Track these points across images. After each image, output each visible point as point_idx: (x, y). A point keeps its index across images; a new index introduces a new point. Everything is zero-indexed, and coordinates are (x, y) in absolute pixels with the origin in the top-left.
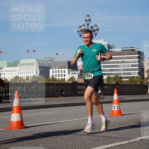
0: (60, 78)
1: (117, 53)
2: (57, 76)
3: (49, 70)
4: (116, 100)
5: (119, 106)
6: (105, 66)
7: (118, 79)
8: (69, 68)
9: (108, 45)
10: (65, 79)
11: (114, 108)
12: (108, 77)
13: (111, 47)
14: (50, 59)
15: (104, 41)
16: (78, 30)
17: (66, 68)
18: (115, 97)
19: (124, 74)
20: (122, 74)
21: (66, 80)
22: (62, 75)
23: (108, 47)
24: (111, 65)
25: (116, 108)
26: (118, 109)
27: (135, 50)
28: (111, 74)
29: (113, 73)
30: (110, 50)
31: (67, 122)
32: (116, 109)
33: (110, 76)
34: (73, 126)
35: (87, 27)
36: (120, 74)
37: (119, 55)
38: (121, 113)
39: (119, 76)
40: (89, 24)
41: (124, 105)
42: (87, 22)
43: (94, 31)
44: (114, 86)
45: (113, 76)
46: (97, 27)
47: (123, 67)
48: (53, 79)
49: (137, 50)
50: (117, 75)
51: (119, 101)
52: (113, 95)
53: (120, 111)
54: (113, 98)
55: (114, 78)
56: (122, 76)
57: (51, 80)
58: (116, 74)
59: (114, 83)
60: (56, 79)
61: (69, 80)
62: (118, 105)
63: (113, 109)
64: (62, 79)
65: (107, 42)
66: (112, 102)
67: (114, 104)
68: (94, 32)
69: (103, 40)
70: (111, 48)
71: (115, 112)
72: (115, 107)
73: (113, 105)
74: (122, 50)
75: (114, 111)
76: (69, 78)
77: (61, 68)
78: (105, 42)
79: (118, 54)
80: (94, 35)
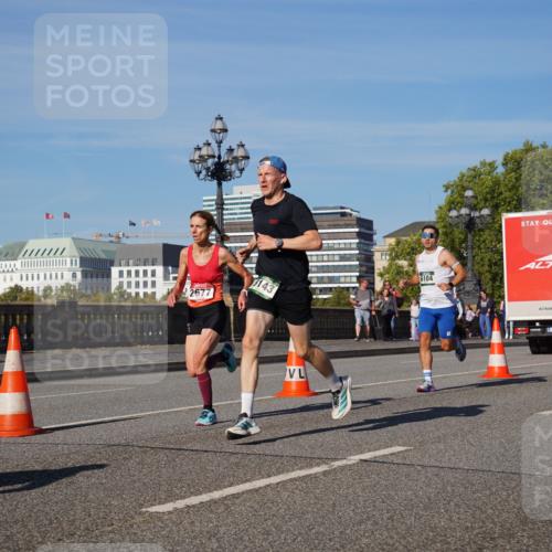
0: (141, 291)
2: (133, 285)
3: (110, 270)
5: (305, 370)
8: (165, 264)
10: (154, 293)
11: (291, 376)
14: (113, 239)
17: (159, 265)
19: (320, 280)
21: (159, 297)
22: (145, 284)
25: (296, 375)
26: (301, 377)
27: (351, 215)
31: (158, 414)
32: (296, 378)
35: (216, 149)
38: (308, 389)
40: (221, 142)
42: (217, 135)
43: (236, 160)
46: (246, 151)
47: (318, 261)
48: (122, 294)
49: (354, 213)
53: (307, 383)
56: (313, 286)
57: (115, 297)
60: (129, 294)
61: (165, 298)
62: (302, 368)
63: (288, 378)
64: (145, 294)
66: (284, 359)
67: (291, 365)
68: (237, 163)
71: (294, 388)
72: (293, 373)
73: (288, 368)
75: (288, 383)
76: (165, 292)
77: (145, 265)
80: (237, 173)
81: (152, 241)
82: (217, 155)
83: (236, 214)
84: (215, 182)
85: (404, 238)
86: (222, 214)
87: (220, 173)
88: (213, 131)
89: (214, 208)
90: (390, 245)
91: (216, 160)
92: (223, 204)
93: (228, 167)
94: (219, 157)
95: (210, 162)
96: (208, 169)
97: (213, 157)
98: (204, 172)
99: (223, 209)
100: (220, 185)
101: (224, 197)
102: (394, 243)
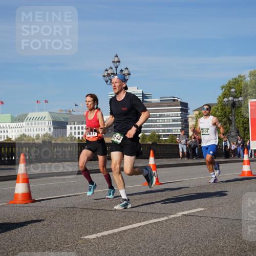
1: (154, 104)
2: (77, 133)
3: (66, 126)
4: (153, 165)
5: (157, 172)
7: (156, 138)
9: (143, 94)
12: (142, 135)
13: (146, 97)
14: (67, 112)
18: (152, 161)
19: (164, 131)
20: (161, 131)
22: (82, 133)
23: (143, 96)
28: (147, 131)
29: (149, 130)
30: (145, 100)
33: (145, 134)
35: (115, 70)
36: (158, 131)
37: (157, 106)
38: (158, 181)
39: (157, 133)
40: (117, 67)
41: (162, 171)
42: (115, 64)
44: (149, 147)
45: (150, 134)
46: (129, 71)
47: (162, 122)
48: (72, 138)
50: (154, 133)
51: (157, 167)
52: (149, 159)
53: (158, 179)
54: (149, 162)
55: (151, 137)
56: (160, 134)
57: (69, 139)
58: (153, 131)
59: (150, 143)
60: (75, 138)
64: (82, 138)
65: (141, 90)
69: (136, 88)
74: (161, 100)
77: (82, 124)
78: (138, 90)
90: (196, 114)
97: (113, 74)
98: (110, 81)
102: (198, 114)
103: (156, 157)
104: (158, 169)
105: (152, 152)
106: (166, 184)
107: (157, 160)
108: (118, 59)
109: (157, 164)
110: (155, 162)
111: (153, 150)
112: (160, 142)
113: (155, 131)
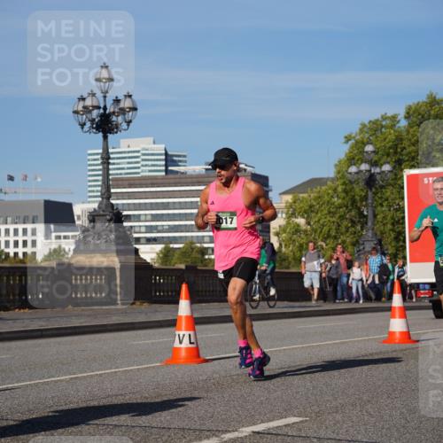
0: (20, 250)
1: (191, 177)
2: (12, 244)
4: (187, 317)
5: (195, 334)
6: (157, 215)
7: (195, 255)
8: (47, 221)
9: (166, 154)
10: (34, 254)
11: (181, 342)
12: (165, 248)
13: (175, 161)
15: (154, 143)
16: (75, 109)
17: (40, 222)
18: (184, 307)
20: (207, 239)
22: (25, 243)
23: (166, 160)
24: (174, 214)
25: (186, 341)
26: (191, 343)
27: (245, 170)
28: (175, 240)
29: (181, 237)
30: (170, 168)
31: (36, 385)
32: (186, 343)
33: (171, 246)
34: (53, 397)
35: (101, 100)
36: (201, 239)
38: (198, 356)
39: (198, 245)
40: (107, 92)
41: (208, 332)
43: (123, 111)
44: (180, 276)
45: (181, 246)
46: (133, 102)
49: (249, 169)
50: (192, 243)
51: (195, 322)
52: (177, 303)
53: (197, 349)
54: (177, 310)
55: (185, 252)
56: (206, 245)
58: (188, 241)
59: (183, 266)
60: (8, 254)
62: (192, 333)
63: (177, 344)
64: (25, 254)
65: (163, 146)
66: (172, 323)
67: (180, 330)
68: (124, 114)
69: (151, 139)
70: (175, 163)
71: (183, 354)
72: (182, 339)
73: (177, 333)
74: (206, 170)
75: (179, 349)
77: (24, 223)
78: (156, 146)
79: (195, 180)
80: (124, 125)
81: (33, 197)
82: (102, 106)
83: (123, 169)
84: (101, 134)
85: (301, 195)
86: (108, 169)
87: (105, 125)
88: (98, 80)
89: (99, 162)
90: (287, 202)
91: (102, 111)
92: (109, 158)
93: (114, 118)
94: (105, 108)
95: (95, 113)
96: (92, 121)
97: (99, 108)
98: (88, 124)
99: (109, 163)
100: (105, 138)
101: (110, 150)
102: (290, 201)
103: (194, 299)
104: (197, 327)
105: (184, 287)
106: (216, 362)
107: (196, 306)
108: (109, 73)
109: (196, 315)
110: (192, 310)
111: (187, 283)
112: (206, 266)
113: (195, 240)
